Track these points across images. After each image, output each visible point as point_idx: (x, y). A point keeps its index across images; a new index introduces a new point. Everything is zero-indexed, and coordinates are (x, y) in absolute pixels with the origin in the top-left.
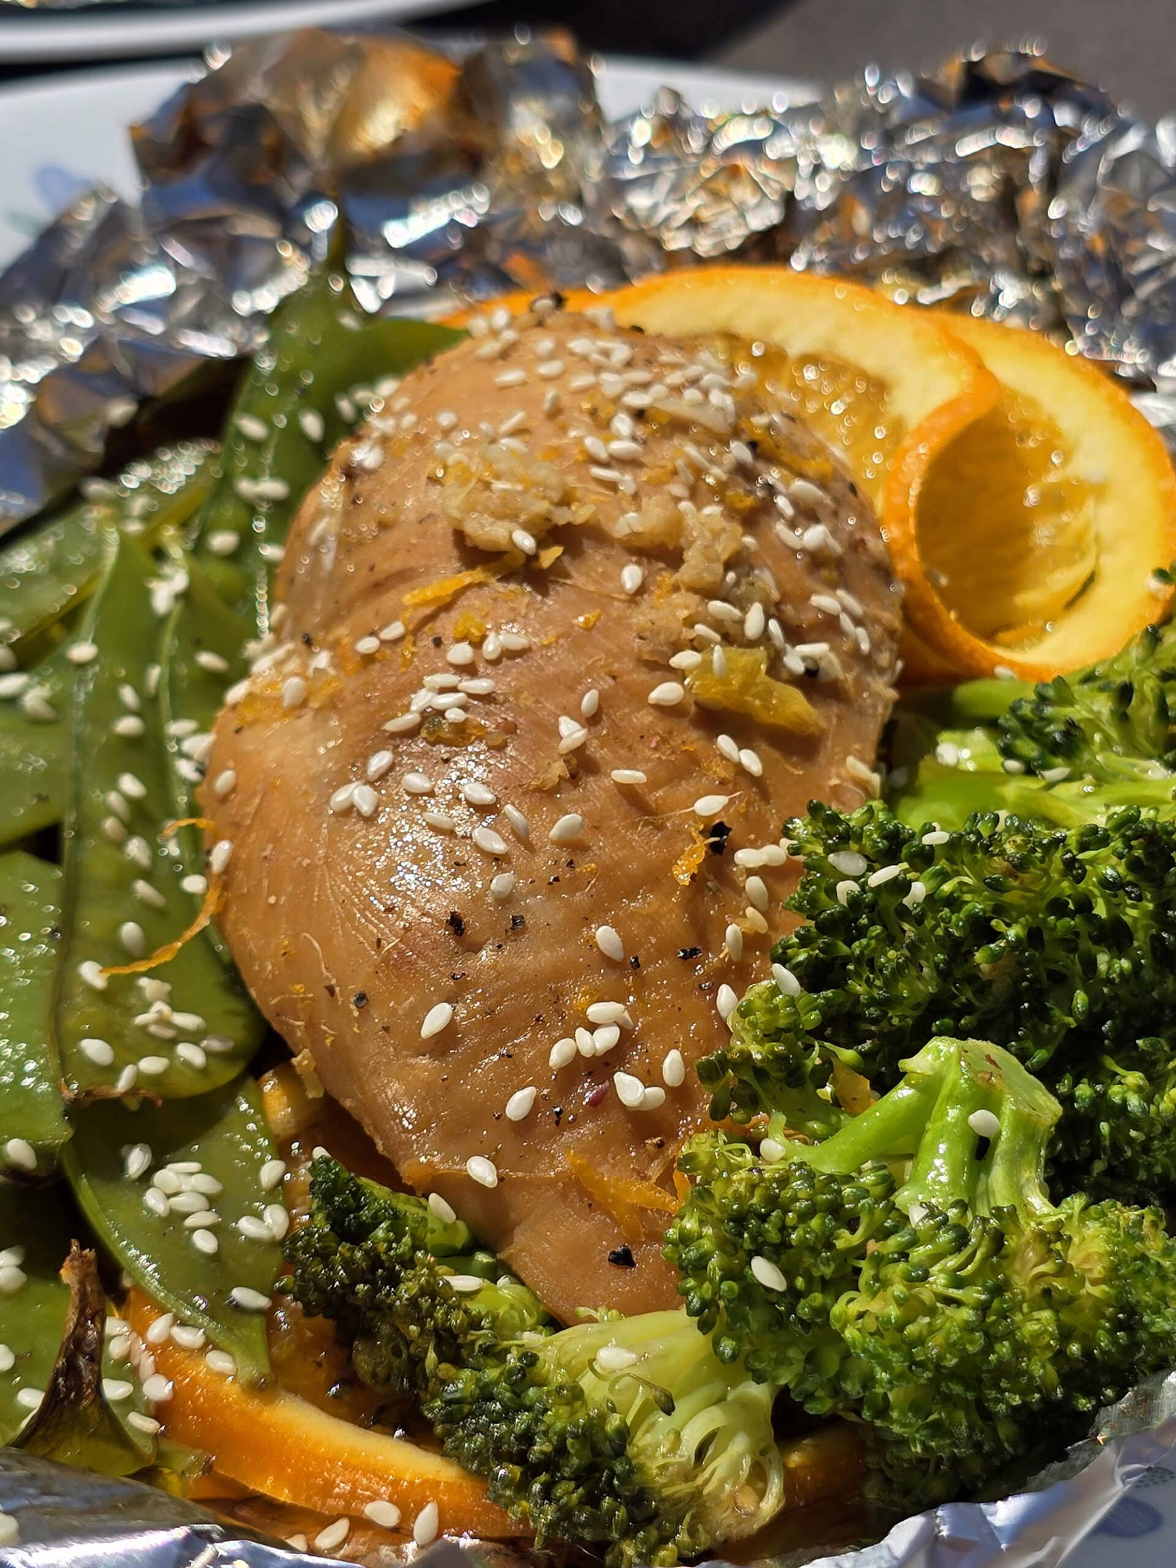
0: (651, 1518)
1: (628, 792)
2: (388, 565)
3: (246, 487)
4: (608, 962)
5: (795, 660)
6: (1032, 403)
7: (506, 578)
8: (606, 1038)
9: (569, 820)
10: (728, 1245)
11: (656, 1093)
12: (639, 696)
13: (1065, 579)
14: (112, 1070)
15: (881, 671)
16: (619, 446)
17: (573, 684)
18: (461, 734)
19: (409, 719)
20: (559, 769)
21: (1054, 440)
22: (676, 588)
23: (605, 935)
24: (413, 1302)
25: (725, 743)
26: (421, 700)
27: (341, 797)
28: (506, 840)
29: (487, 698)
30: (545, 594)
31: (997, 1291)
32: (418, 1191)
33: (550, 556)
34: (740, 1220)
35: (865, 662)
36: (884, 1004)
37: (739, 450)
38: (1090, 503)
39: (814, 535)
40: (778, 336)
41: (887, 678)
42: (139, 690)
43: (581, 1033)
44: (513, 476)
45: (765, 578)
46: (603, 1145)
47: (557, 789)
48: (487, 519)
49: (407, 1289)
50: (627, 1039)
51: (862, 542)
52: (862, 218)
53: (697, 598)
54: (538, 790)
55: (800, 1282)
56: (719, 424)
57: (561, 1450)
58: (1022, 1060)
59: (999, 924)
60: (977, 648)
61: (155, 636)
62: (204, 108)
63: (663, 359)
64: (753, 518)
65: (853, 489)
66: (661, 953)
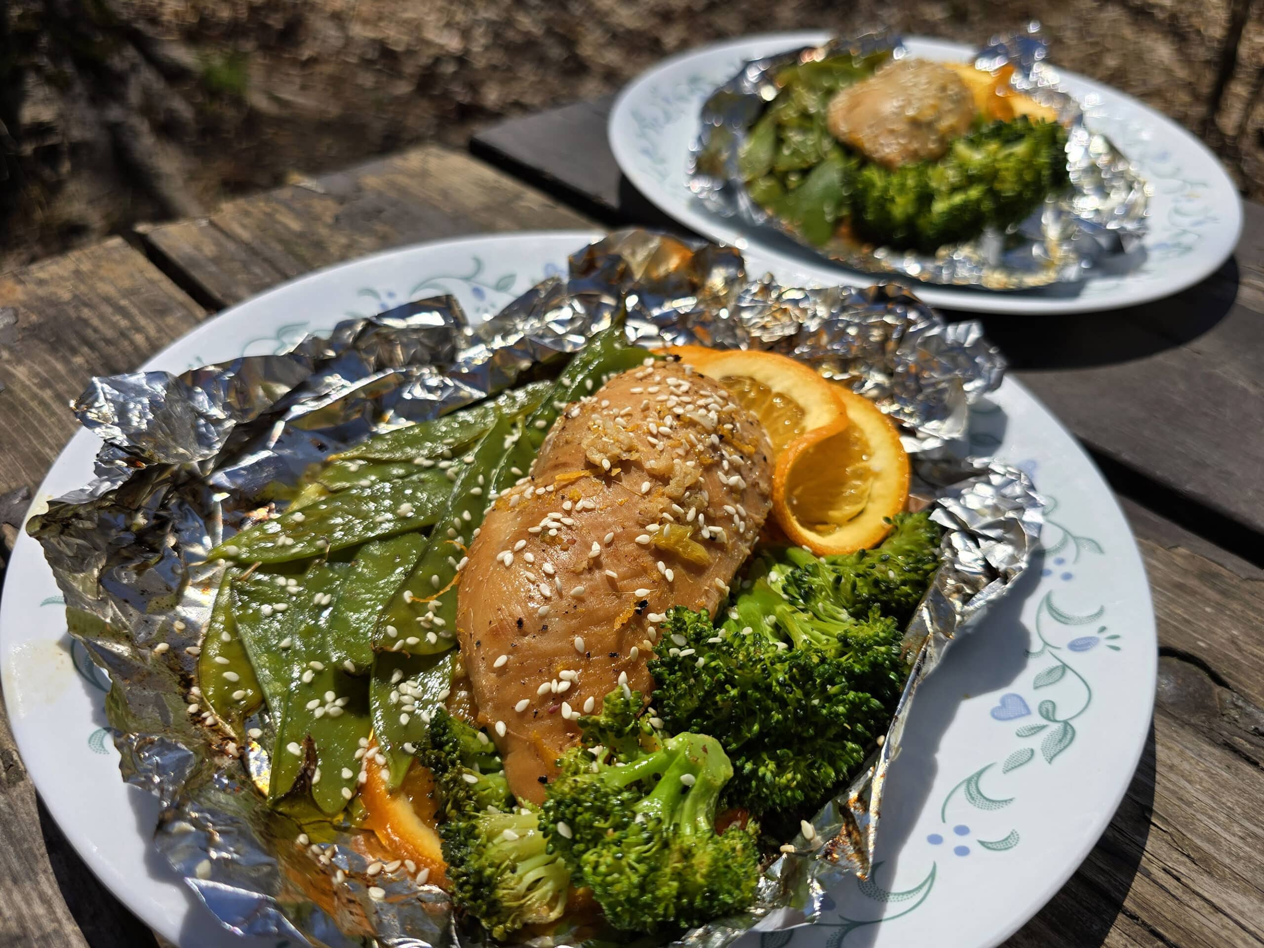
0: (497, 913)
1: (610, 580)
2: (562, 460)
3: (556, 404)
4: (578, 653)
5: (706, 534)
6: (862, 431)
7: (597, 477)
8: (564, 686)
9: (579, 588)
11: (577, 714)
12: (631, 539)
13: (849, 510)
14: (396, 640)
15: (746, 541)
16: (665, 430)
17: (605, 528)
18: (554, 541)
19: (537, 529)
20: (585, 564)
21: (866, 449)
22: (663, 494)
23: (579, 641)
24: (447, 783)
25: (661, 565)
26: (546, 522)
28: (551, 591)
29: (569, 527)
30: (609, 487)
31: (653, 869)
33: (616, 471)
35: (741, 537)
37: (714, 439)
38: (871, 479)
39: (734, 479)
40: (770, 383)
41: (748, 544)
42: (486, 478)
43: (555, 681)
45: (705, 495)
46: (551, 730)
47: (581, 573)
48: (595, 451)
49: (447, 776)
50: (573, 687)
51: (758, 484)
52: (825, 339)
53: (669, 501)
54: (573, 572)
55: (577, 838)
56: (708, 425)
58: (724, 747)
59: (728, 687)
60: (799, 535)
61: (499, 457)
62: (598, 254)
63: (702, 392)
64: (709, 469)
65: (765, 459)
66: (601, 652)
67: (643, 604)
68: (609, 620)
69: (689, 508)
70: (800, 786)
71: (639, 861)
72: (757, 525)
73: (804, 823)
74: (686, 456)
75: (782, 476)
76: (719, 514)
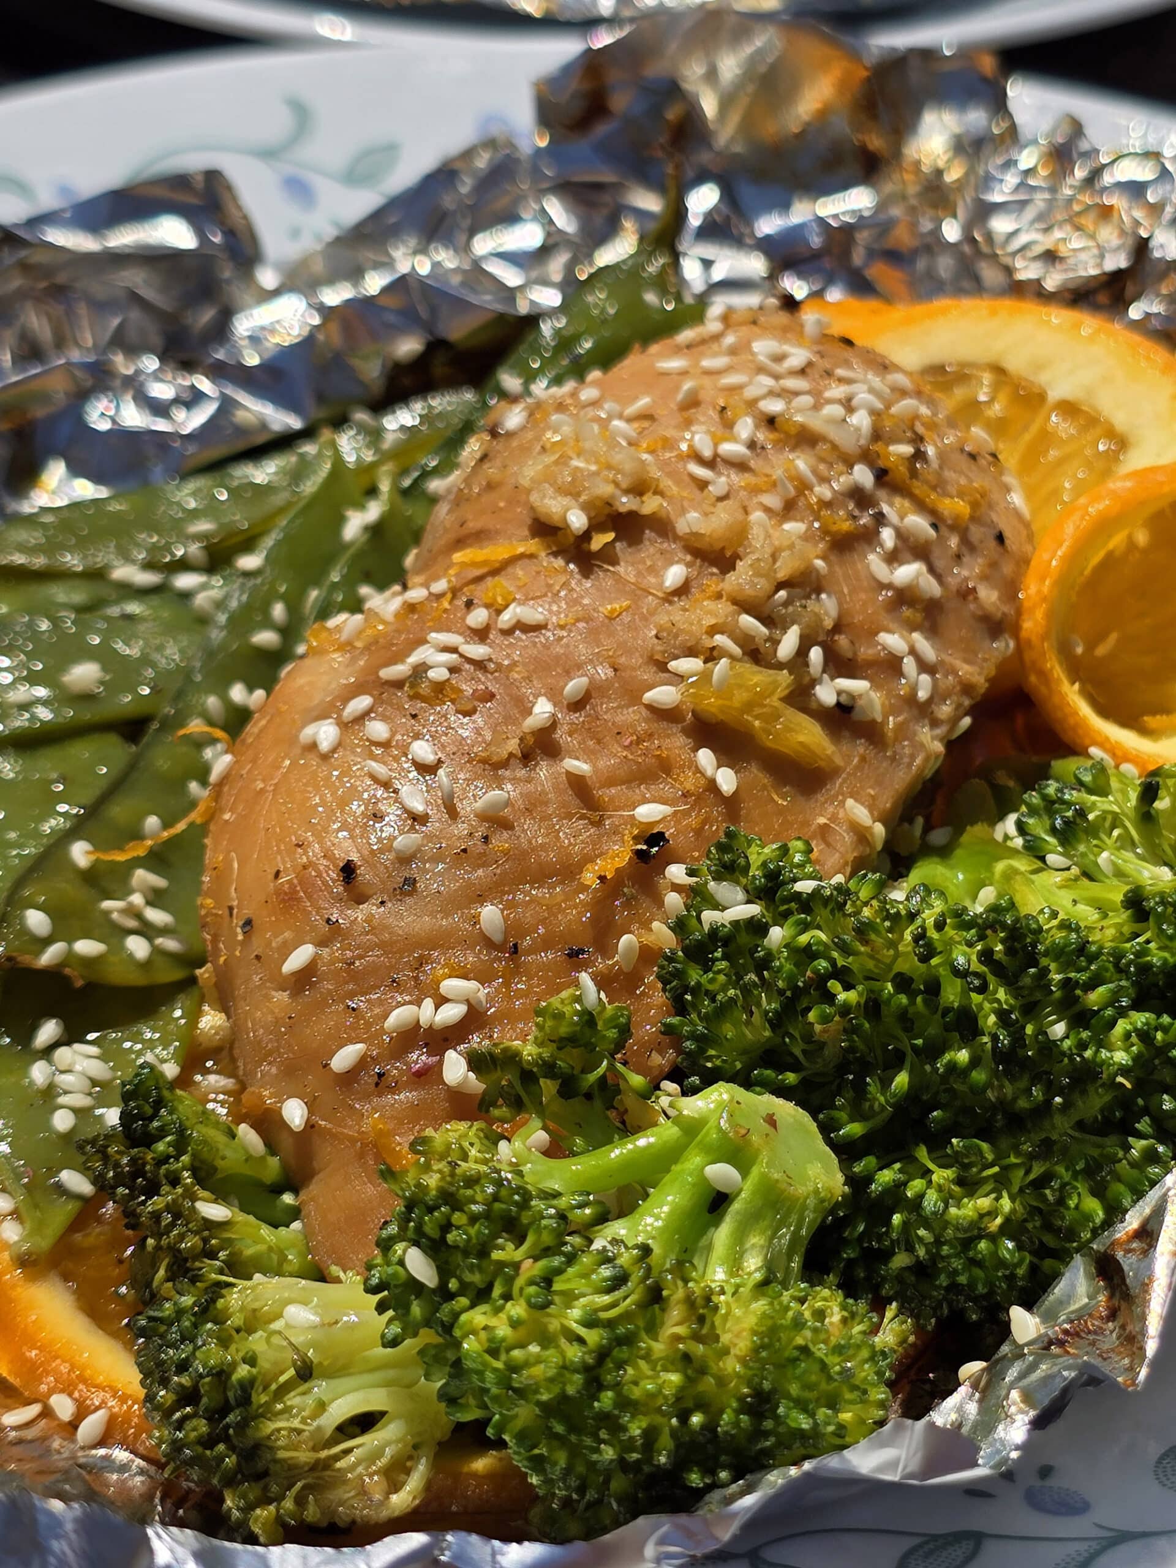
1: (578, 785)
7: (557, 553)
12: (633, 694)
15: (935, 723)
16: (730, 448)
18: (439, 694)
25: (705, 757)
28: (427, 803)
31: (622, 1343)
37: (863, 475)
39: (908, 572)
40: (1043, 378)
42: (291, 608)
45: (829, 604)
46: (416, 1114)
48: (550, 491)
49: (158, 1203)
54: (484, 761)
55: (453, 1285)
57: (202, 1386)
58: (827, 1129)
59: (834, 986)
60: (1083, 723)
61: (327, 562)
62: (614, 76)
63: (840, 372)
64: (843, 544)
65: (1000, 538)
66: (546, 944)
67: (656, 839)
68: (568, 871)
69: (785, 630)
70: (1010, 1228)
71: (590, 1323)
72: (967, 689)
73: (1017, 1313)
74: (789, 509)
75: (1043, 579)
76: (865, 652)
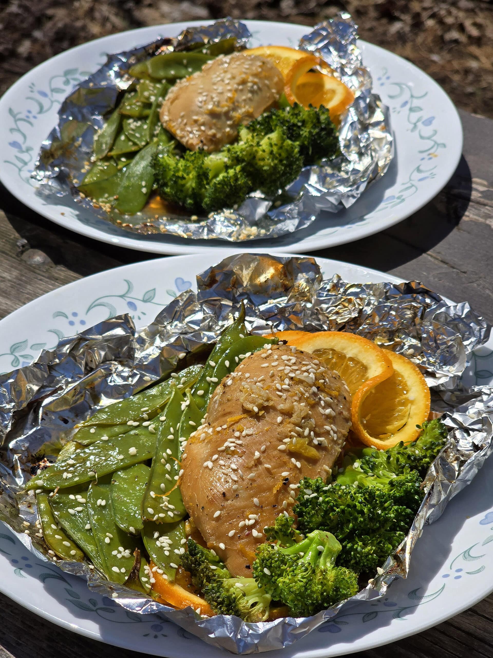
1: (267, 469)
3: (208, 378)
4: (256, 506)
5: (316, 442)
6: (402, 376)
7: (251, 417)
8: (252, 522)
9: (252, 475)
10: (261, 565)
11: (260, 534)
12: (275, 448)
13: (398, 424)
14: (154, 515)
15: (339, 444)
16: (285, 387)
17: (261, 444)
18: (233, 453)
19: (223, 448)
20: (253, 463)
21: (405, 387)
22: (290, 423)
23: (256, 500)
24: (202, 569)
25: (293, 460)
26: (226, 444)
27: (205, 464)
28: (238, 478)
29: (240, 445)
30: (259, 421)
31: (310, 580)
32: (209, 549)
33: (261, 413)
34: (263, 560)
35: (335, 442)
36: (309, 522)
38: (409, 405)
39: (328, 411)
40: (345, 352)
41: (339, 446)
42: (174, 429)
43: (247, 520)
44: (256, 393)
47: (252, 467)
48: (248, 403)
49: (202, 567)
50: (256, 522)
51: (342, 412)
52: (377, 318)
53: (293, 426)
54: (247, 467)
55: (273, 574)
56: (310, 382)
57: (223, 600)
58: (337, 537)
59: (335, 508)
60: (369, 440)
61: (180, 416)
62: (217, 272)
63: (304, 362)
64: (313, 406)
65: (345, 398)
66: (268, 505)
67: (286, 480)
68: (270, 489)
69: (305, 429)
70: (375, 552)
71: (303, 578)
72: (344, 435)
73: (378, 569)
74: (300, 400)
75: (356, 407)
76: (322, 431)
